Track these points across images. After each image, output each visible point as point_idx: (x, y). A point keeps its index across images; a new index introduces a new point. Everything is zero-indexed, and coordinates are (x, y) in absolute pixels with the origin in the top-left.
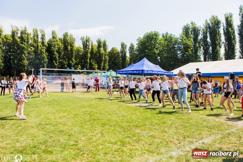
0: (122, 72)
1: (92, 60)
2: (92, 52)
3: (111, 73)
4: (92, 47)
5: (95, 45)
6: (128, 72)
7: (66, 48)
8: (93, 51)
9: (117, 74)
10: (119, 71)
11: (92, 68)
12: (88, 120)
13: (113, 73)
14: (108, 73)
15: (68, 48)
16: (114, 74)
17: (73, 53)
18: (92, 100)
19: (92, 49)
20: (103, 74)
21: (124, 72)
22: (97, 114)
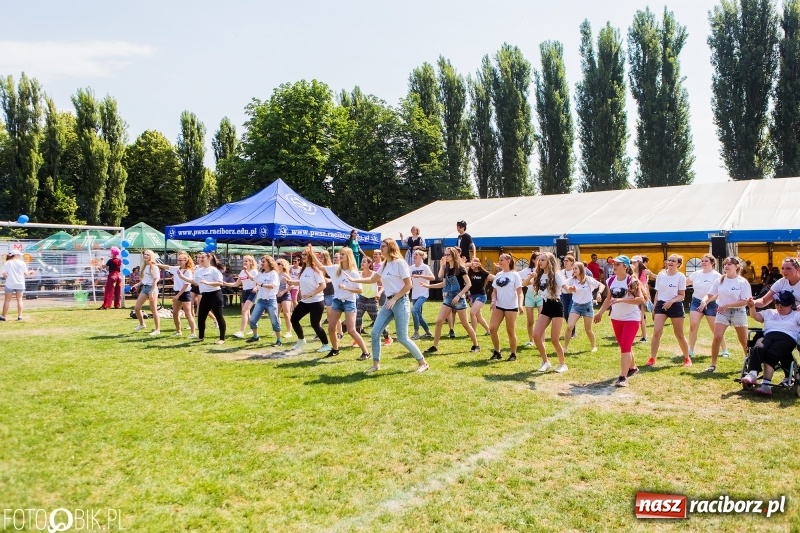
0: (190, 233)
1: (50, 179)
2: (50, 146)
3: (141, 237)
4: (49, 123)
5: (67, 116)
6: (215, 232)
8: (55, 143)
9: (167, 238)
10: (178, 229)
11: (50, 212)
12: (57, 427)
13: (152, 234)
14: (130, 236)
16: (153, 237)
18: (63, 345)
19: (52, 132)
21: (199, 232)
22: (95, 402)
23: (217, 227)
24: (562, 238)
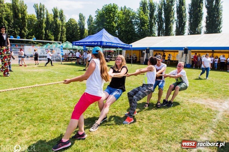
0: (79, 44)
1: (47, 31)
2: (47, 22)
3: (67, 45)
4: (47, 16)
5: (51, 14)
7: (16, 16)
8: (48, 21)
9: (73, 45)
10: (76, 43)
11: (47, 38)
14: (64, 45)
15: (18, 16)
16: (70, 45)
17: (25, 21)
19: (47, 19)
20: (59, 45)
21: (81, 44)
23: (86, 42)
24: (186, 48)
